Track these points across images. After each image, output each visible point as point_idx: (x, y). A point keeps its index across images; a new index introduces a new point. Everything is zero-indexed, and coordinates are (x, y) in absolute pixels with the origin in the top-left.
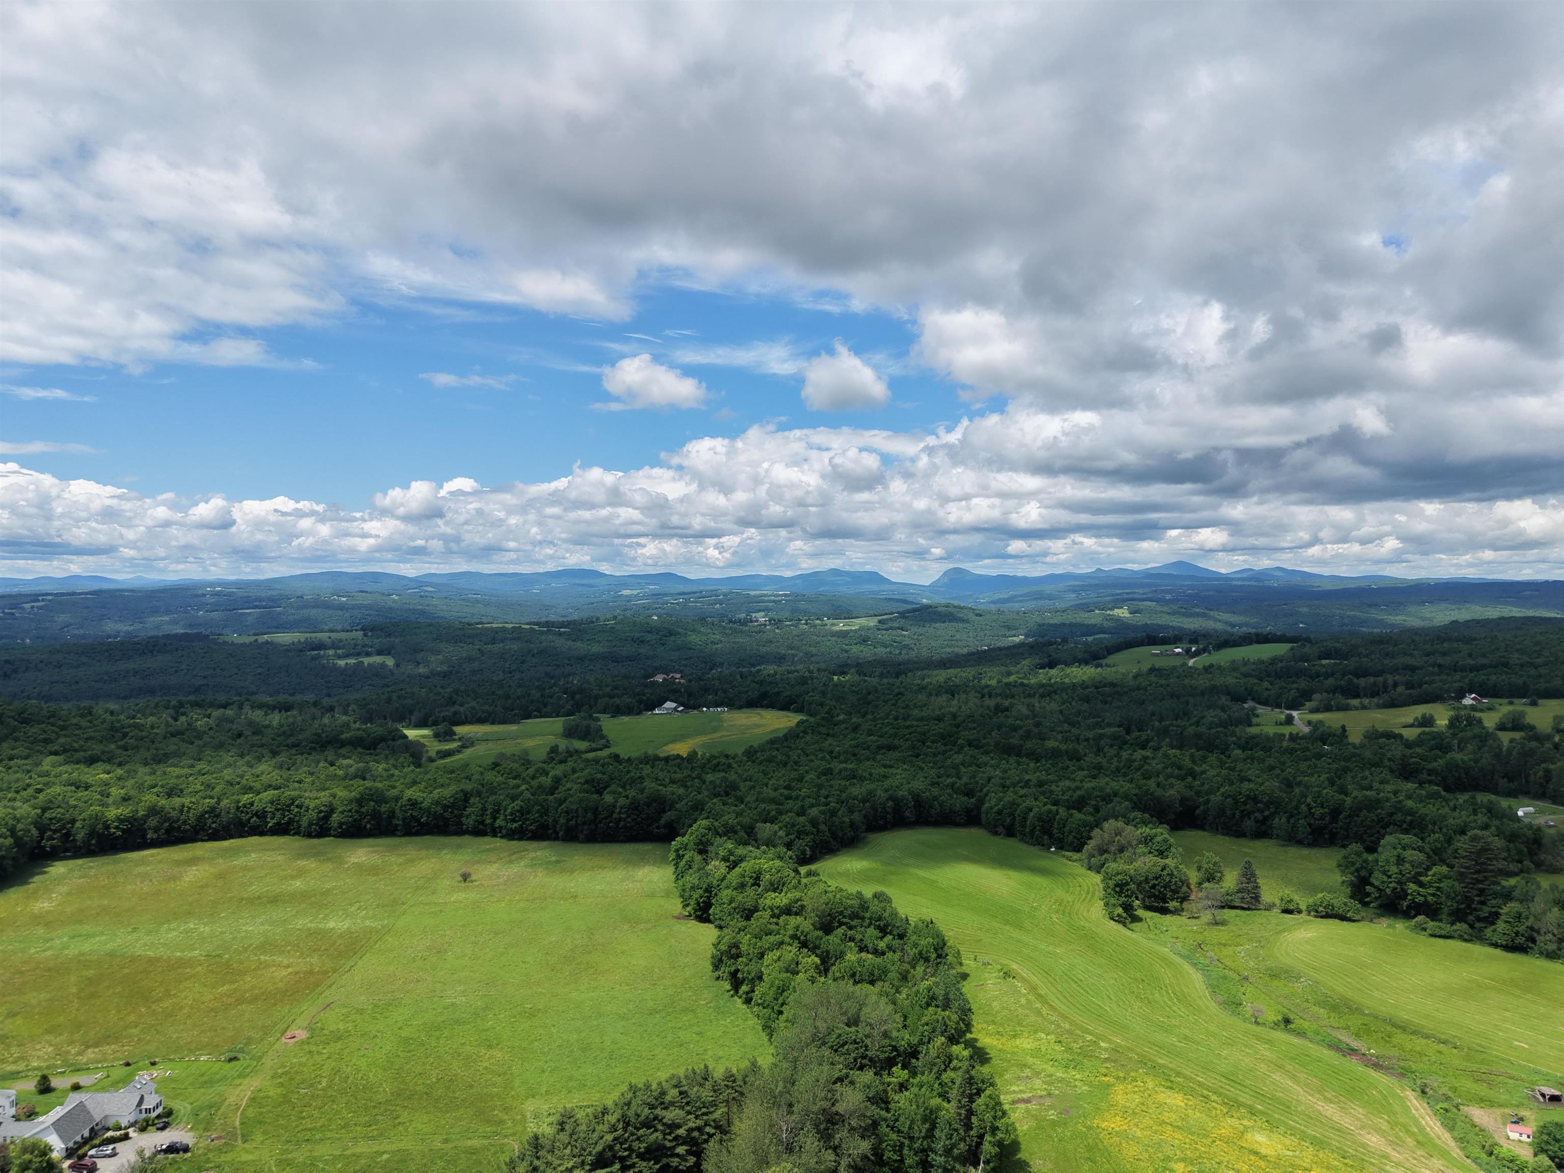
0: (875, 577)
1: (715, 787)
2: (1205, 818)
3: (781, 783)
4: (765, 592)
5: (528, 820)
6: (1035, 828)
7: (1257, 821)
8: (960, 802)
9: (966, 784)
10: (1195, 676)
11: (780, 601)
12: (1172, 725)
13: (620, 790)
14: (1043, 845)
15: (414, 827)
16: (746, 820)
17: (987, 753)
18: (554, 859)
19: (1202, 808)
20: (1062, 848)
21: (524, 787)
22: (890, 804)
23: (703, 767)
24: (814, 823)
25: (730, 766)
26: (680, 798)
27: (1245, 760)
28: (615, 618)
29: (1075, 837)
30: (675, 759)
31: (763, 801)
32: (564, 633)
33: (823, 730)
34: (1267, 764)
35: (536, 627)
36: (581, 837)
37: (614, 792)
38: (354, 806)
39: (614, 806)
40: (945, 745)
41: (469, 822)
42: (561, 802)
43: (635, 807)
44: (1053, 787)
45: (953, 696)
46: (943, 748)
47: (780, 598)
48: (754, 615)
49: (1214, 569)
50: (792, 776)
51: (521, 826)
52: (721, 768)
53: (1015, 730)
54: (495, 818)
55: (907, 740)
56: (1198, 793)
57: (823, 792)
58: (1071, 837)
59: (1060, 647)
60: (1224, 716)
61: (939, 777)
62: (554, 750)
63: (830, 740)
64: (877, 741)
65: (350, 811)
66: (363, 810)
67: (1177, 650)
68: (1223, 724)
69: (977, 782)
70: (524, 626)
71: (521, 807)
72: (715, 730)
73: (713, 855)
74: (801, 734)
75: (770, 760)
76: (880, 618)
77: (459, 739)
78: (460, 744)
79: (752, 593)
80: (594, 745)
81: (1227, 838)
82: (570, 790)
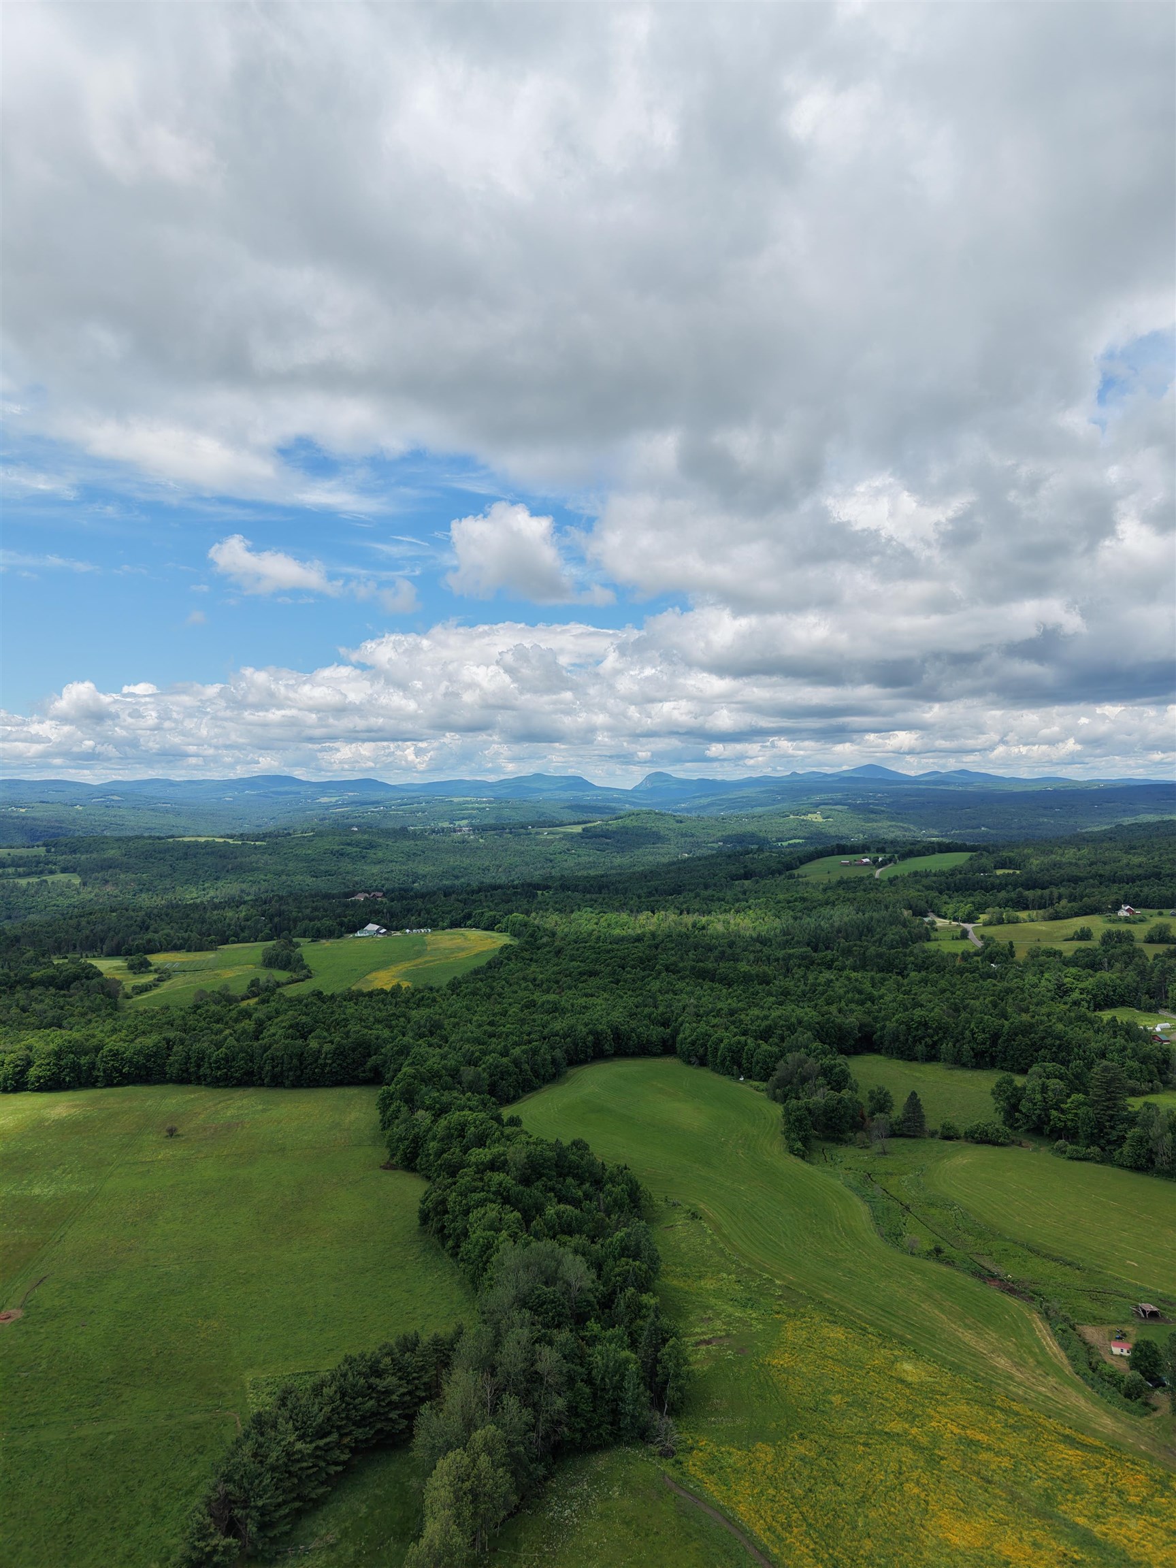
0: (578, 783)
1: (419, 1028)
2: (882, 1043)
3: (485, 1018)
4: (468, 799)
5: (233, 1067)
6: (725, 1058)
7: (927, 1046)
8: (656, 1032)
9: (663, 1014)
10: (881, 888)
11: (484, 808)
12: (855, 945)
13: (325, 1034)
14: (733, 1075)
15: (115, 1078)
16: (451, 1063)
17: (682, 978)
18: (260, 1107)
19: (879, 1033)
20: (750, 1077)
21: (227, 1032)
22: (591, 1038)
23: (407, 1001)
24: (516, 1063)
25: (434, 1000)
26: (386, 1041)
27: (920, 982)
28: (313, 830)
29: (761, 1068)
30: (378, 994)
31: (468, 1041)
32: (260, 846)
33: (526, 955)
34: (939, 987)
35: (230, 841)
36: (287, 1083)
37: (319, 1037)
38: (53, 1060)
39: (319, 1052)
40: (644, 970)
41: (172, 1070)
42: (266, 1049)
43: (340, 1053)
44: (743, 1017)
45: (654, 913)
46: (643, 974)
47: (484, 805)
48: (457, 823)
49: (904, 772)
50: (496, 1011)
51: (226, 1074)
52: (425, 1002)
53: (711, 950)
54: (199, 1066)
55: (608, 965)
56: (876, 1019)
57: (526, 1028)
58: (758, 1068)
59: (756, 856)
60: (905, 932)
61: (637, 1007)
62: (254, 983)
63: (534, 967)
64: (579, 967)
67: (865, 860)
68: (904, 943)
69: (673, 1012)
70: (217, 840)
71: (226, 1054)
72: (419, 954)
73: (419, 1103)
74: (506, 961)
75: (474, 993)
76: (584, 826)
77: (156, 971)
78: (156, 976)
79: (456, 800)
80: (295, 976)
81: (901, 1062)
82: (274, 1035)
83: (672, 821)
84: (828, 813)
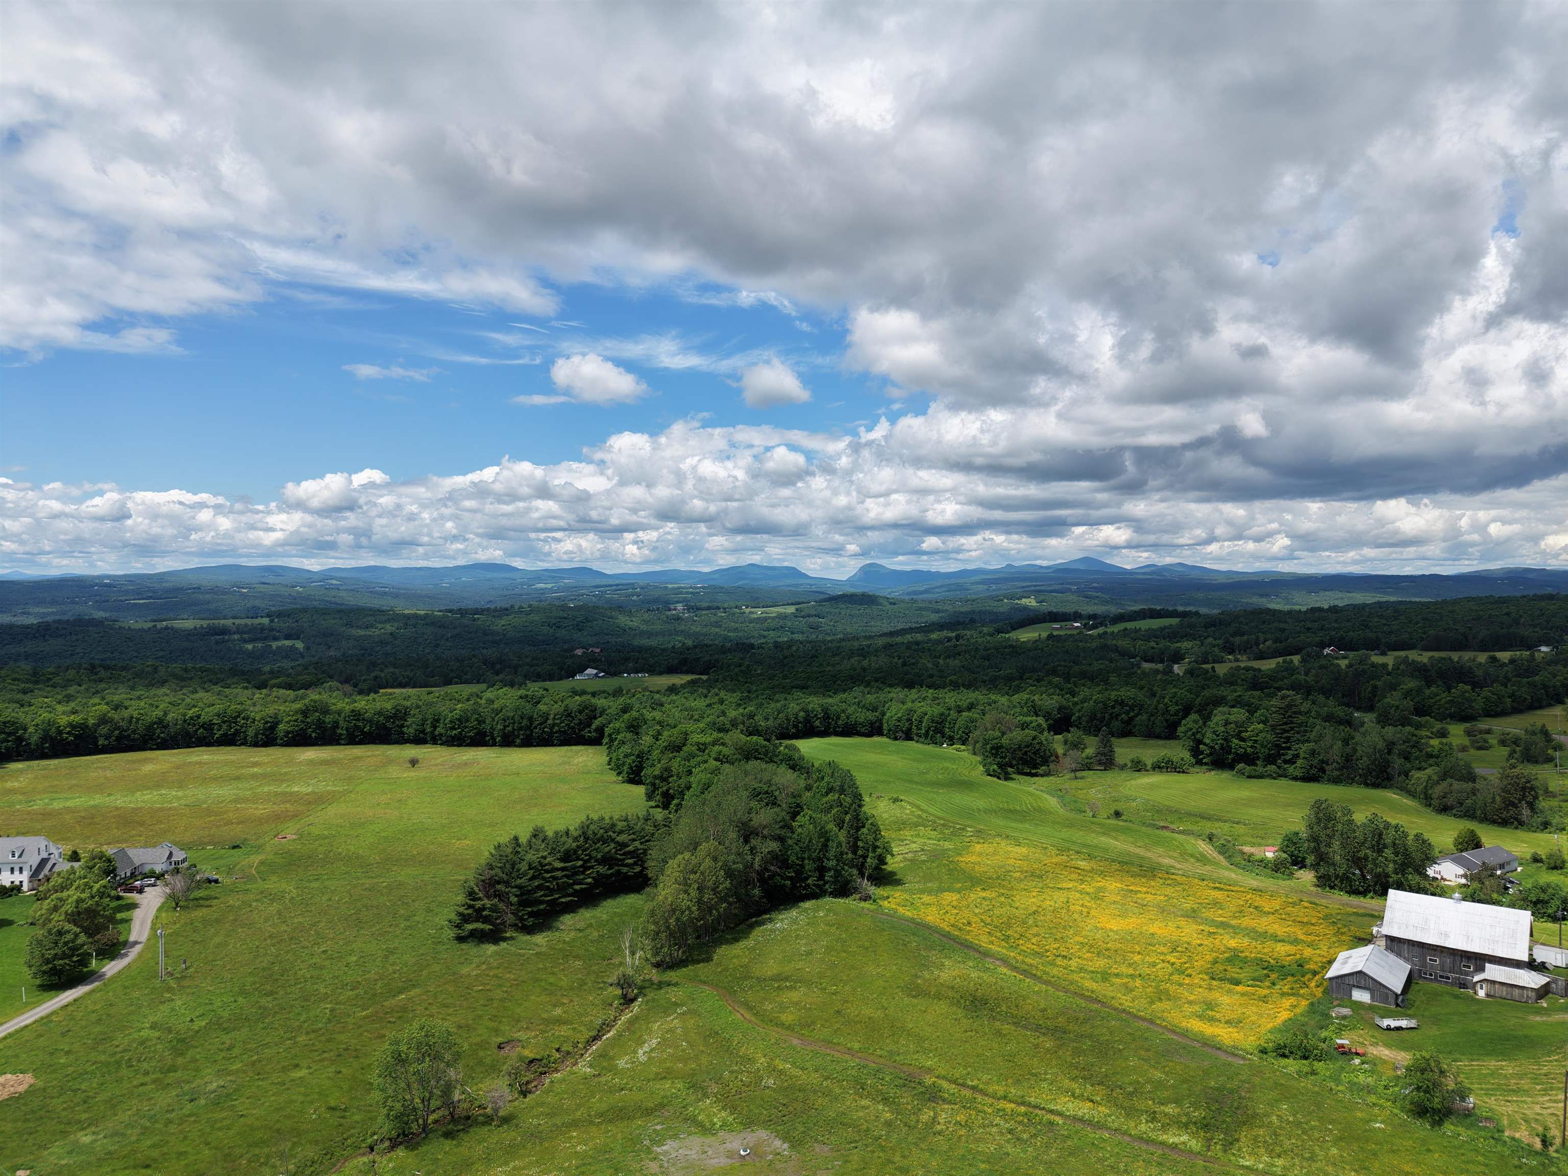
2: (1080, 723)
4: (683, 585)
5: (467, 727)
6: (928, 732)
7: (1123, 722)
8: (864, 715)
9: (870, 703)
11: (698, 593)
14: (936, 742)
15: (357, 736)
17: (891, 686)
18: (494, 755)
19: (1077, 714)
20: (952, 743)
26: (610, 706)
27: (1120, 684)
28: (530, 606)
29: (963, 732)
36: (517, 743)
37: (547, 704)
38: (300, 717)
39: (548, 714)
41: (410, 731)
42: (497, 712)
43: (568, 713)
47: (698, 590)
51: (460, 733)
53: (919, 676)
54: (435, 727)
56: (1075, 704)
58: (960, 733)
65: (296, 721)
66: (308, 720)
69: (880, 701)
71: (460, 715)
76: (797, 607)
79: (670, 586)
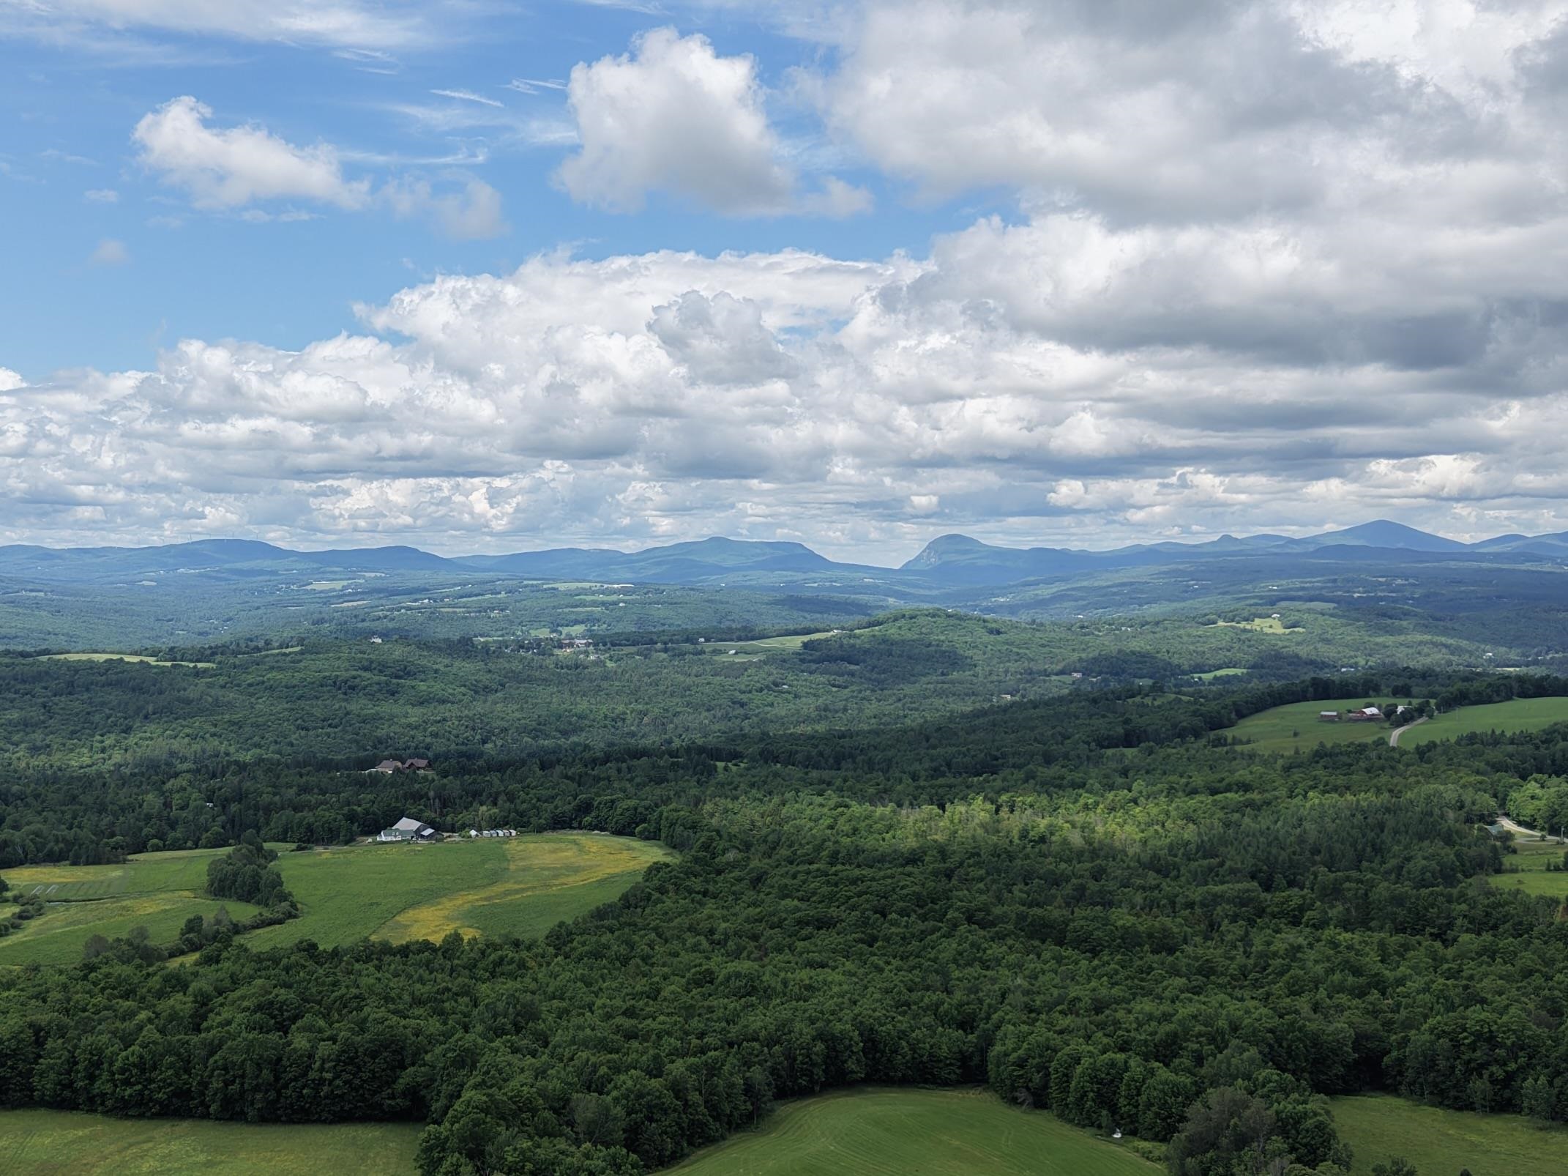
0: (795, 556)
1: (495, 1016)
2: (1400, 1073)
3: (618, 1002)
4: (586, 585)
5: (154, 1081)
6: (1085, 1094)
7: (1493, 1081)
8: (949, 1040)
9: (961, 1005)
10: (1401, 767)
11: (615, 603)
12: (1348, 879)
13: (322, 1023)
14: (1100, 1127)
16: (553, 1085)
17: (1001, 937)
18: (202, 1158)
19: (1395, 1053)
20: (1134, 1133)
21: (143, 1015)
22: (820, 1047)
23: (472, 966)
24: (677, 1089)
25: (522, 965)
26: (431, 1040)
27: (1480, 954)
28: (301, 641)
29: (1157, 1115)
30: (420, 951)
31: (585, 1044)
32: (205, 671)
33: (697, 884)
34: (1519, 963)
35: (152, 661)
36: (251, 1113)
37: (309, 1029)
39: (311, 1056)
40: (924, 918)
41: (46, 1084)
42: (213, 1049)
43: (348, 1059)
44: (1120, 1014)
45: (942, 807)
46: (921, 926)
47: (614, 598)
48: (565, 630)
49: (1450, 536)
50: (638, 988)
52: (506, 968)
53: (1057, 883)
54: (92, 1078)
55: (853, 908)
56: (1388, 1025)
57: (695, 1023)
58: (1150, 1114)
59: (1148, 701)
60: (1448, 854)
61: (910, 990)
62: (193, 925)
63: (710, 907)
64: (797, 909)
67: (1369, 711)
68: (1448, 876)
69: (981, 1001)
70: (127, 659)
71: (141, 1057)
72: (495, 877)
73: (494, 1160)
74: (656, 895)
75: (597, 955)
76: (806, 638)
77: (16, 900)
78: (17, 909)
79: (562, 587)
80: (267, 914)
81: (1440, 1112)
82: (229, 1023)
83: (980, 631)
84: (1294, 617)
